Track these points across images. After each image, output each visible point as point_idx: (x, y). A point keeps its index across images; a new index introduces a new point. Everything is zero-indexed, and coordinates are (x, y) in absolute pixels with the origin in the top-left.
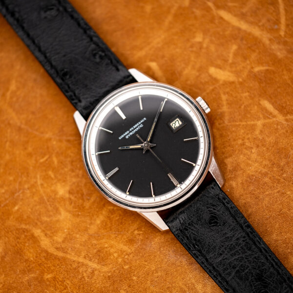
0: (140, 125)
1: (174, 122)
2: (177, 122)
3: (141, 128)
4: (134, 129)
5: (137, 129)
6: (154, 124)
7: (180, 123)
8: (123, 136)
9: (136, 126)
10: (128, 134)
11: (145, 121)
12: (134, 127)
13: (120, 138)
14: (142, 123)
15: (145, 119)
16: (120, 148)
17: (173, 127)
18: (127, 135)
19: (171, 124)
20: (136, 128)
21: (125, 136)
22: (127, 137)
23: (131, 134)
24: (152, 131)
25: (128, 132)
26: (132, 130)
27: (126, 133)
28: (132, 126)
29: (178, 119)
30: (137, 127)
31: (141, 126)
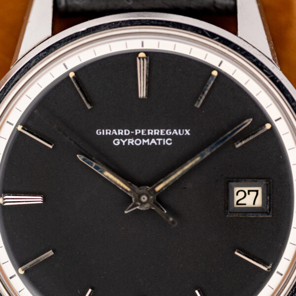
0: (166, 137)
1: (246, 189)
2: (253, 194)
3: (163, 147)
4: (146, 137)
5: (153, 141)
6: (198, 159)
7: (259, 203)
8: (108, 132)
9: (156, 132)
10: (124, 137)
11: (184, 137)
12: (150, 132)
13: (98, 132)
14: (174, 137)
15: (187, 132)
16: (80, 157)
17: (236, 198)
18: (119, 137)
19: (236, 189)
20: (151, 137)
21: (114, 137)
22: (117, 142)
23: (131, 142)
24: (179, 173)
25: (127, 132)
26: (140, 136)
27: (120, 132)
28: (147, 128)
29: (260, 189)
30: (155, 137)
31: (167, 142)
